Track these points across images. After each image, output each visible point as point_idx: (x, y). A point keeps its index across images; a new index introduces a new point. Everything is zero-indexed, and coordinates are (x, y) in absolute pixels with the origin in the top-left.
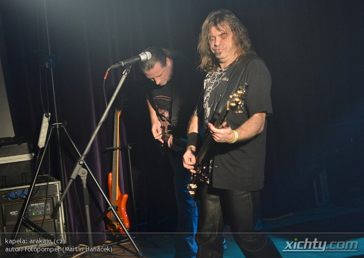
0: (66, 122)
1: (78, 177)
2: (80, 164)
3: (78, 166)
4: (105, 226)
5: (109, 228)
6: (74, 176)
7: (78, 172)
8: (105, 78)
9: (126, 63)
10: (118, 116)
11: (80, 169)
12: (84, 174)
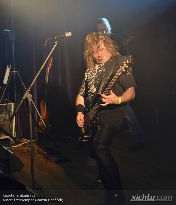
0: (19, 71)
1: (27, 98)
2: (28, 91)
3: (27, 92)
4: (37, 129)
5: (39, 131)
6: (24, 98)
7: (27, 96)
8: (45, 45)
9: (57, 37)
10: (48, 70)
11: (28, 94)
12: (30, 97)
